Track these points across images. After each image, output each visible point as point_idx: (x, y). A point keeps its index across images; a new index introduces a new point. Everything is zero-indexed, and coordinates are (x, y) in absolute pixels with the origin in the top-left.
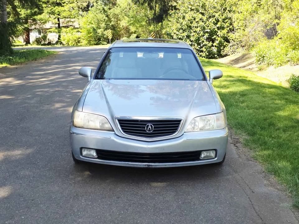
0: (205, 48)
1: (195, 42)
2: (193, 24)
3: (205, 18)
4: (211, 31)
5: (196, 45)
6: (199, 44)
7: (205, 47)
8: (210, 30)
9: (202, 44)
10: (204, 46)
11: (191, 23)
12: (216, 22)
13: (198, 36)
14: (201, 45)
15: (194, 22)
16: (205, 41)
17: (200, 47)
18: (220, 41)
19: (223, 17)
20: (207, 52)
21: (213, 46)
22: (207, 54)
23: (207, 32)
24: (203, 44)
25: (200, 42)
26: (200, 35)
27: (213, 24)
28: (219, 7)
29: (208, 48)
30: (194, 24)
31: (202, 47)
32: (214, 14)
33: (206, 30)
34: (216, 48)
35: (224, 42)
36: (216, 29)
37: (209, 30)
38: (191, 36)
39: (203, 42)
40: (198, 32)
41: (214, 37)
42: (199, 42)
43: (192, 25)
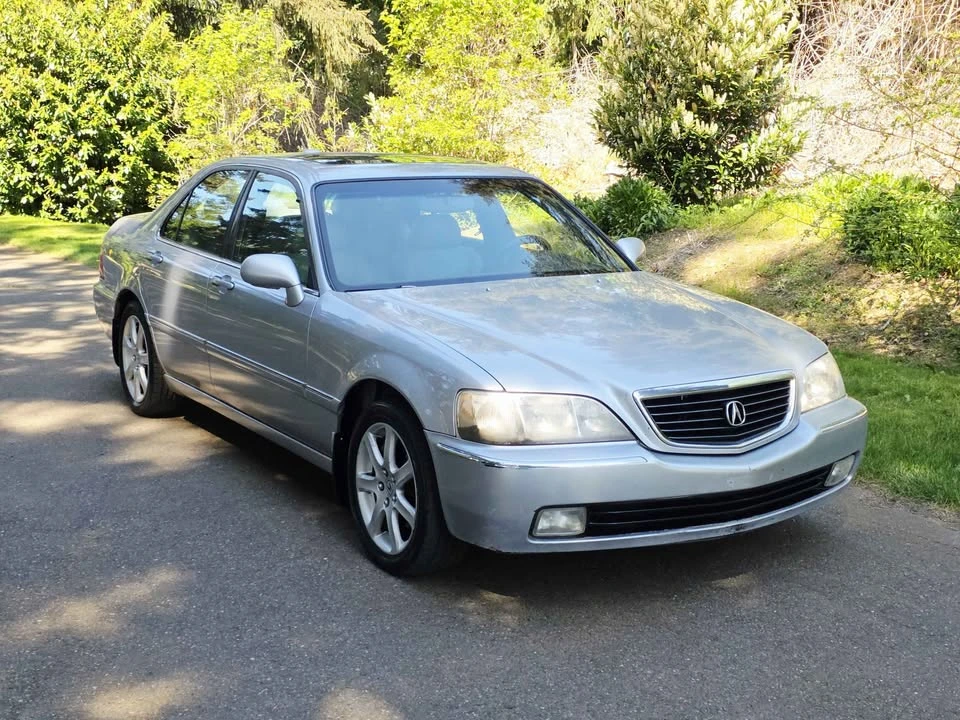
0: (85, 191)
1: (47, 173)
2: (31, 112)
3: (71, 91)
4: (101, 135)
5: (52, 182)
6: (61, 178)
7: (85, 186)
8: (96, 132)
9: (71, 178)
10: (80, 183)
11: (26, 106)
12: (112, 104)
13: (57, 150)
14: (70, 182)
15: (35, 103)
16: (83, 166)
17: (64, 186)
18: (133, 168)
19: (137, 89)
20: (94, 205)
21: (110, 183)
22: (96, 210)
23: (86, 137)
24: (77, 178)
25: (63, 170)
26: (66, 146)
27: (103, 112)
28: (119, 54)
29: (97, 192)
30: (37, 111)
31: (71, 189)
32: (103, 78)
33: (84, 132)
34: (122, 191)
35: (148, 168)
36: (116, 128)
37: (91, 132)
38: (27, 151)
39: (77, 169)
40: (54, 138)
41: (114, 152)
42: (59, 170)
43: (30, 115)
